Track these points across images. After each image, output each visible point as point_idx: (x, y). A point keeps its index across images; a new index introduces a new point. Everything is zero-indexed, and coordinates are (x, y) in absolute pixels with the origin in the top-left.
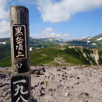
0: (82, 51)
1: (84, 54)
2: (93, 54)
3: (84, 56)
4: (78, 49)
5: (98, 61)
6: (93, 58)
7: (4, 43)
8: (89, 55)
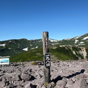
0: (71, 49)
1: (74, 51)
2: (81, 51)
3: (74, 53)
4: (68, 48)
5: (86, 57)
6: (82, 55)
7: (4, 45)
8: (77, 53)
